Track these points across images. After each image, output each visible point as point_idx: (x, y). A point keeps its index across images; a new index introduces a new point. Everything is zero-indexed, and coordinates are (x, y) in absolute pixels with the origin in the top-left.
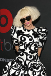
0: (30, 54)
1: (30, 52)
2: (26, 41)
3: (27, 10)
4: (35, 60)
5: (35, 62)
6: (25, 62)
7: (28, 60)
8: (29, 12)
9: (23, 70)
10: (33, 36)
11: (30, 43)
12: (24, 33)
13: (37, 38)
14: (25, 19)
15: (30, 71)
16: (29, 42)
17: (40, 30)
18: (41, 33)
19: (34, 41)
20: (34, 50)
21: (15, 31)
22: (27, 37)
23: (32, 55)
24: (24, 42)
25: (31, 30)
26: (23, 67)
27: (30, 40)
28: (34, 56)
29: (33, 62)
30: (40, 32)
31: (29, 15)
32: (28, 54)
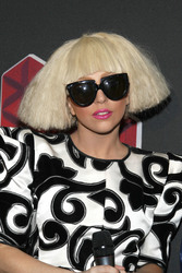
2: (83, 223)
16: (102, 228)
30: (160, 175)
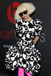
0: (26, 41)
1: (25, 39)
3: (24, 6)
4: (29, 46)
5: (29, 48)
6: (21, 47)
7: (24, 45)
8: (25, 7)
9: (19, 53)
10: (28, 27)
11: (25, 32)
12: (22, 23)
13: (31, 28)
14: (23, 13)
15: (24, 54)
17: (35, 22)
18: (35, 24)
19: (28, 30)
20: (29, 38)
21: (16, 22)
22: (24, 27)
23: (27, 42)
24: (21, 31)
25: (28, 22)
26: (19, 50)
27: (26, 29)
28: (28, 43)
29: (27, 48)
31: (26, 10)
32: (24, 40)
